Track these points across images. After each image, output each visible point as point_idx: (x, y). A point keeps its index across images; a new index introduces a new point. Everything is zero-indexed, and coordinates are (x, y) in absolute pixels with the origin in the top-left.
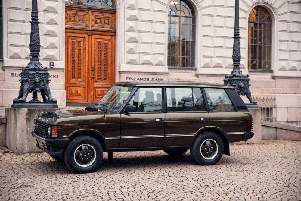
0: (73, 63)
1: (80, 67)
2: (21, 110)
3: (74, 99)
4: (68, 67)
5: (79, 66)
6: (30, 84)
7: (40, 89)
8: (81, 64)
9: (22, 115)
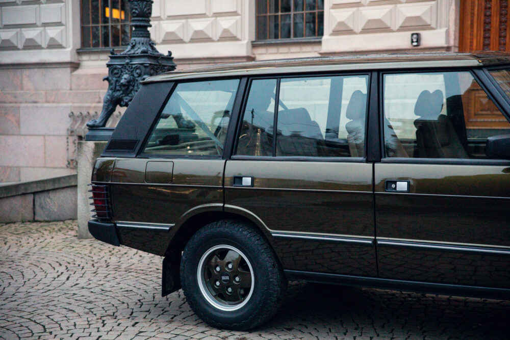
0: (485, 30)
1: (505, 37)
2: (84, 145)
3: (486, 120)
4: (472, 42)
5: (500, 37)
6: (115, 88)
8: (505, 29)
9: (86, 155)
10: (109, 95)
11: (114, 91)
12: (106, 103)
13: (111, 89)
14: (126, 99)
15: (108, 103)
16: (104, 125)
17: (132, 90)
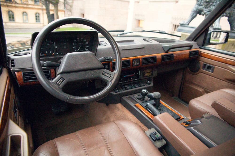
6: (200, 4)
7: (208, 12)
10: (196, 8)
11: (199, 6)
12: (193, 12)
13: (198, 4)
14: (206, 11)
15: (194, 12)
16: (188, 25)
17: (211, 5)
